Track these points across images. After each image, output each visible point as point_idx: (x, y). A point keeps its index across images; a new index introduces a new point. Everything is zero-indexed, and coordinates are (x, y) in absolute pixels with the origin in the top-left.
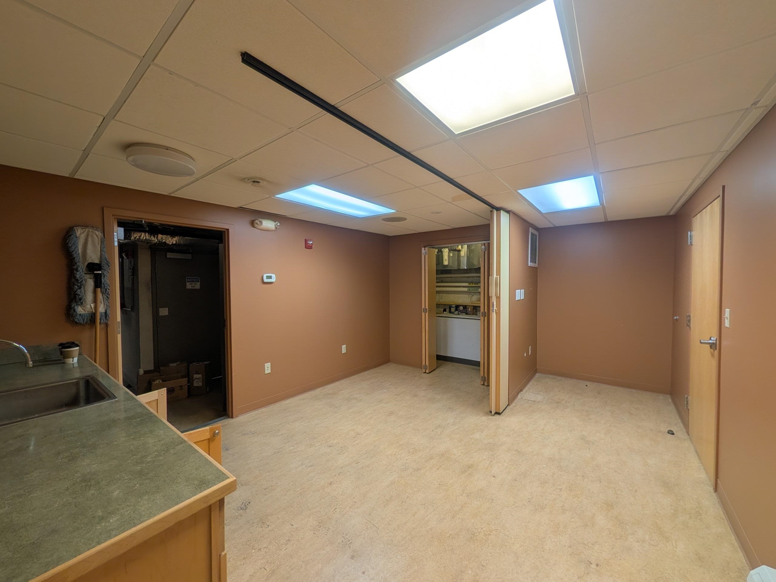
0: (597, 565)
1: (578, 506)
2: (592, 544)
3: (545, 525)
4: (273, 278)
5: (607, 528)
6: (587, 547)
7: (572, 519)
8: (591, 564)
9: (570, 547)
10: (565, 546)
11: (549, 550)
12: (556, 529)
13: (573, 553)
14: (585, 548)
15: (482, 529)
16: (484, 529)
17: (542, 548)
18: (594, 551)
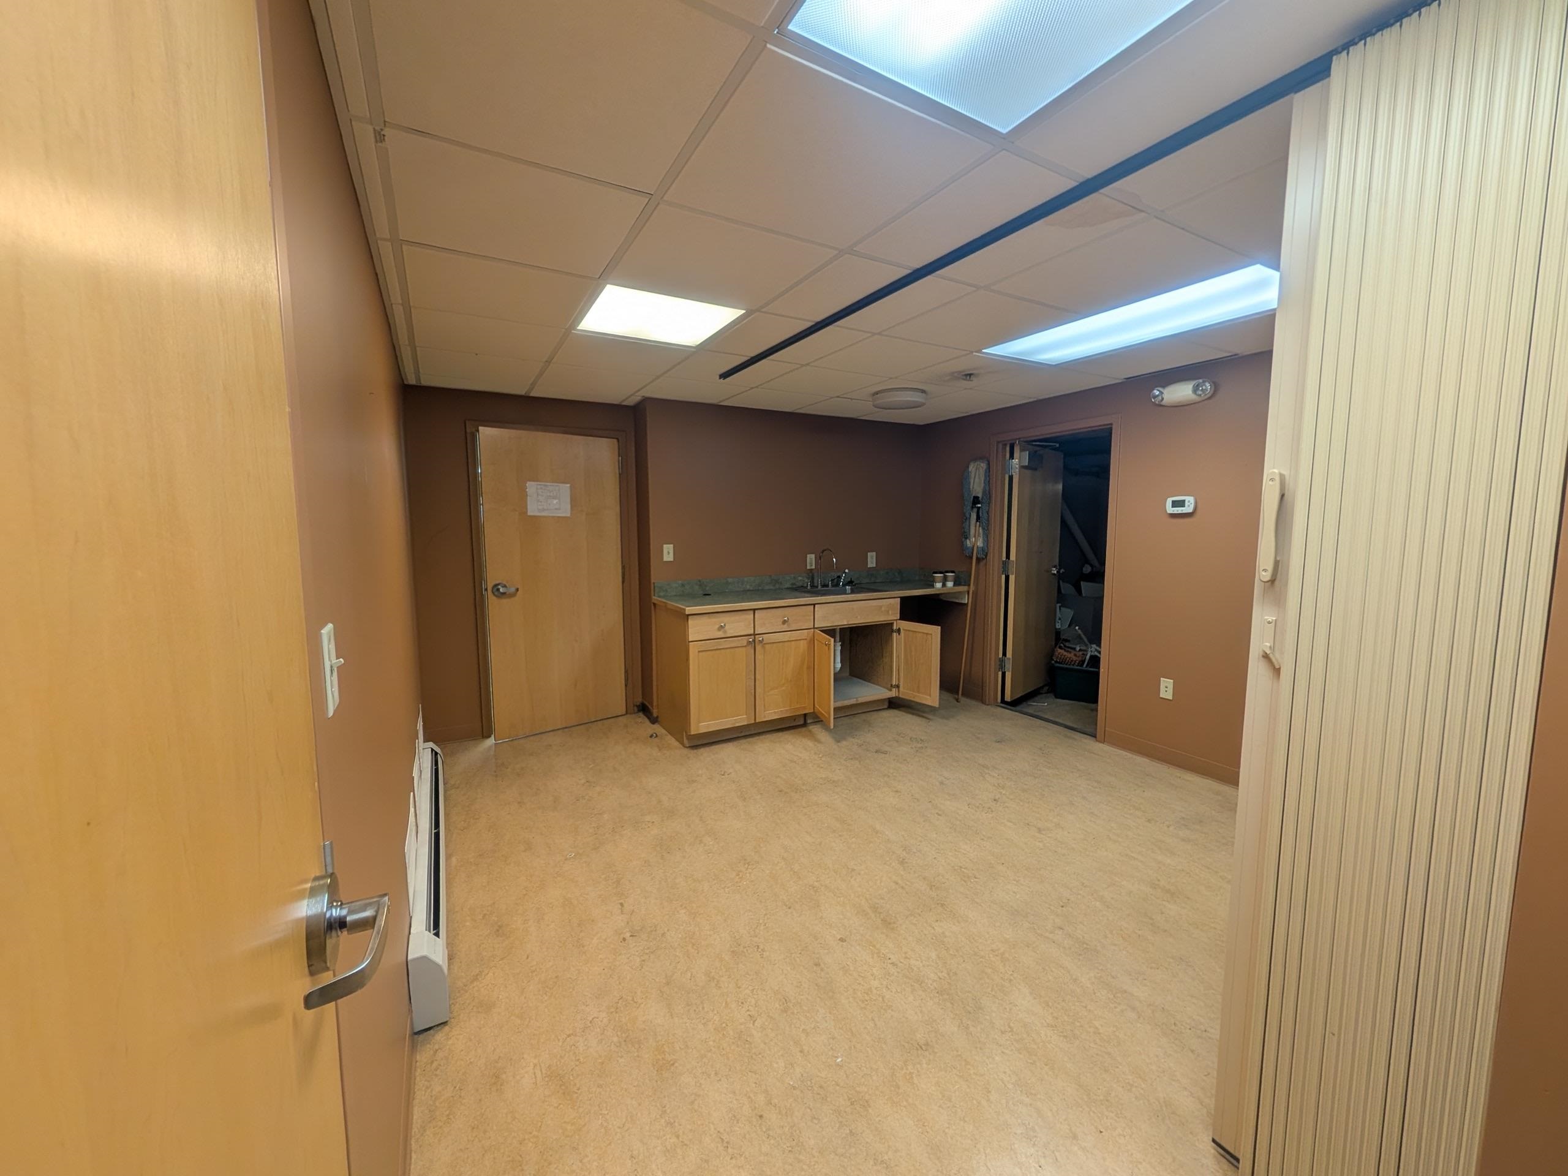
0: (624, 939)
1: (703, 1008)
2: (644, 961)
3: (708, 933)
4: (1187, 504)
5: (642, 1006)
6: (648, 951)
7: (689, 974)
8: (631, 936)
9: (663, 934)
10: (668, 930)
11: (678, 912)
12: (693, 941)
13: (656, 931)
14: (648, 948)
15: (750, 873)
16: (748, 875)
17: (685, 907)
18: (637, 953)
